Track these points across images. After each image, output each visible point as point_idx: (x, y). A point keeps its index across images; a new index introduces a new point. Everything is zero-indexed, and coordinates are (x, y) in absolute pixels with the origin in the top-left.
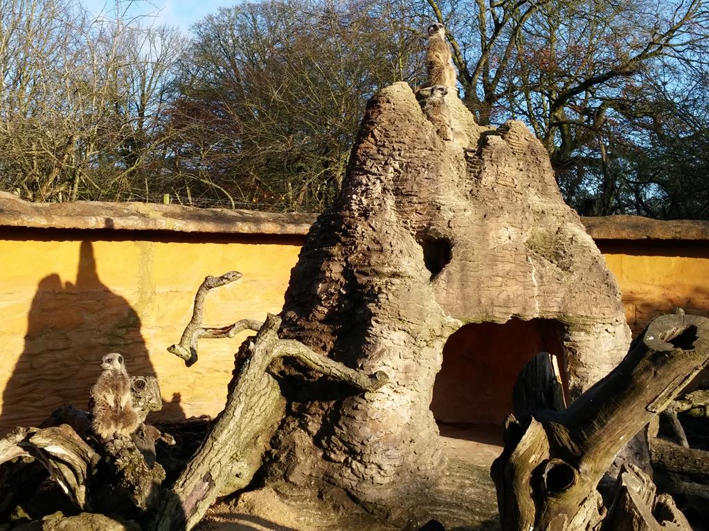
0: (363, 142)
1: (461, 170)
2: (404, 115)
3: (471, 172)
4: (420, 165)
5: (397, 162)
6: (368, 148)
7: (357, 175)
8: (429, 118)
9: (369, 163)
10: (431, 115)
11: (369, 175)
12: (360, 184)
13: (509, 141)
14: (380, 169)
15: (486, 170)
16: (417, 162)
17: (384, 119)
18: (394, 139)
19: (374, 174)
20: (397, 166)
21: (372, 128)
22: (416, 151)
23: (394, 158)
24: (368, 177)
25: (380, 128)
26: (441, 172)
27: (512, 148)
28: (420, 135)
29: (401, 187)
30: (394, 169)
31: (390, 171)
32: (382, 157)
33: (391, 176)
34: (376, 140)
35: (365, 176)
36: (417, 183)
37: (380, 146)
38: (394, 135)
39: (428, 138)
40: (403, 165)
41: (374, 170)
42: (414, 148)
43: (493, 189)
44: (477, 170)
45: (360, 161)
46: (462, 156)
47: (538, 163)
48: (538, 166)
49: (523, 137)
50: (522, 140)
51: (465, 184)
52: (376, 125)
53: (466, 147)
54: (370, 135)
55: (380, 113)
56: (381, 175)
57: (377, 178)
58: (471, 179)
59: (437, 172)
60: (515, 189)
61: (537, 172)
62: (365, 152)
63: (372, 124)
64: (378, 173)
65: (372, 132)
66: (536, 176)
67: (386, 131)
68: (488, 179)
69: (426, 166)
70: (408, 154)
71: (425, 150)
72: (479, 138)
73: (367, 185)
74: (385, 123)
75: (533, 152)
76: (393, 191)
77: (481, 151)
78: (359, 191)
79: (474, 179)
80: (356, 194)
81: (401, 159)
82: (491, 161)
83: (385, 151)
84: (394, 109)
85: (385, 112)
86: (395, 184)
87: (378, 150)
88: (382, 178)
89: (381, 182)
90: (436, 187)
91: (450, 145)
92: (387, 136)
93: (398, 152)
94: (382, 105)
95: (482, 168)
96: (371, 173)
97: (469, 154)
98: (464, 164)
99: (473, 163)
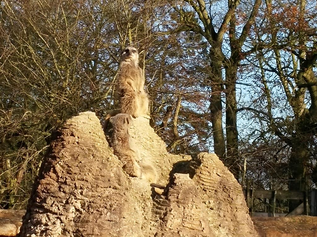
0: (44, 178)
1: (146, 210)
2: (89, 150)
3: (157, 213)
4: (102, 205)
5: (79, 201)
6: (49, 184)
9: (49, 201)
11: (49, 213)
12: (39, 223)
13: (200, 177)
14: (61, 208)
15: (172, 212)
16: (99, 202)
17: (67, 154)
18: (76, 176)
19: (54, 213)
20: (79, 205)
21: (54, 162)
22: (99, 189)
23: (75, 196)
24: (48, 216)
25: (62, 164)
26: (125, 214)
27: (203, 185)
28: (105, 172)
29: (81, 229)
30: (76, 209)
31: (71, 211)
32: (63, 194)
33: (72, 216)
34: (58, 176)
35: (45, 215)
36: (99, 226)
37: (62, 183)
38: (77, 172)
39: (112, 175)
40: (85, 204)
41: (54, 209)
42: (97, 186)
43: (178, 233)
44: (163, 212)
45: (40, 198)
46: (149, 194)
48: (230, 203)
49: (215, 173)
50: (214, 175)
51: (150, 226)
52: (58, 159)
53: (155, 182)
54: (52, 170)
55: (64, 146)
56: (61, 215)
57: (58, 218)
58: (156, 221)
59: (120, 213)
60: (202, 233)
61: (229, 209)
62: (46, 188)
63: (54, 158)
64: (59, 212)
65: (54, 167)
67: (69, 167)
68: (173, 222)
69: (108, 207)
70: (90, 193)
71: (109, 189)
72: (171, 169)
73: (46, 225)
74: (68, 158)
75: (225, 189)
76: (73, 232)
77: (168, 190)
78: (38, 230)
79: (160, 221)
80: (36, 234)
81: (83, 198)
82: (178, 202)
83: (67, 189)
84: (78, 143)
85: (68, 146)
86: (76, 226)
87: (60, 187)
88: (63, 218)
89: (62, 222)
90: (118, 230)
91: (136, 182)
92: (69, 172)
93: (80, 191)
94: (66, 138)
95: (168, 210)
96: (51, 212)
97: (157, 190)
98: (150, 203)
99: (159, 203)
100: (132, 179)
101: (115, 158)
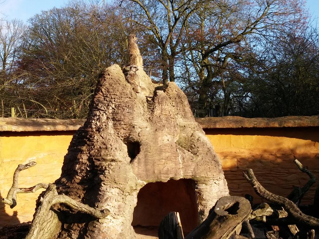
0: (97, 95)
1: (144, 107)
2: (117, 81)
3: (149, 108)
4: (124, 106)
5: (113, 105)
6: (99, 97)
7: (94, 111)
8: (128, 82)
9: (100, 105)
10: (130, 80)
11: (100, 111)
12: (96, 115)
13: (168, 92)
14: (105, 108)
15: (156, 108)
16: (123, 104)
17: (107, 84)
18: (112, 93)
19: (103, 110)
20: (113, 106)
21: (101, 88)
22: (122, 99)
23: (112, 102)
24: (99, 112)
25: (105, 88)
26: (135, 109)
27: (169, 96)
28: (125, 91)
29: (115, 117)
30: (112, 108)
31: (110, 109)
32: (106, 102)
33: (111, 111)
34: (103, 94)
35: (98, 111)
36: (123, 115)
37: (105, 97)
38: (112, 91)
39: (128, 92)
40: (116, 106)
41: (102, 108)
42: (122, 97)
43: (160, 117)
44: (152, 108)
45: (96, 104)
46: (145, 100)
47: (182, 103)
48: (182, 104)
49: (174, 90)
50: (174, 92)
51: (146, 115)
52: (103, 86)
53: (147, 95)
54: (100, 91)
55: (105, 80)
56: (106, 111)
57: (104, 112)
58: (149, 112)
59: (133, 109)
60: (170, 116)
61: (182, 107)
62: (98, 100)
63: (101, 85)
64: (104, 110)
65: (101, 90)
66: (181, 109)
67: (108, 89)
68: (157, 112)
69: (127, 106)
70: (119, 101)
71: (127, 98)
72: (154, 90)
73: (99, 116)
74: (107, 85)
75: (179, 97)
76: (112, 118)
77: (154, 98)
78: (96, 118)
79: (151, 112)
80: (94, 120)
81: (115, 103)
82: (159, 103)
83: (108, 99)
84: (111, 78)
85: (107, 80)
86: (113, 115)
87: (104, 99)
88: (106, 112)
89: (106, 114)
90: (132, 116)
91: (139, 95)
92: (108, 92)
93: (114, 100)
94: (106, 76)
95: (154, 107)
96: (101, 110)
97: (148, 99)
98: (146, 104)
99: (150, 104)
100: (137, 94)
101: (129, 85)
